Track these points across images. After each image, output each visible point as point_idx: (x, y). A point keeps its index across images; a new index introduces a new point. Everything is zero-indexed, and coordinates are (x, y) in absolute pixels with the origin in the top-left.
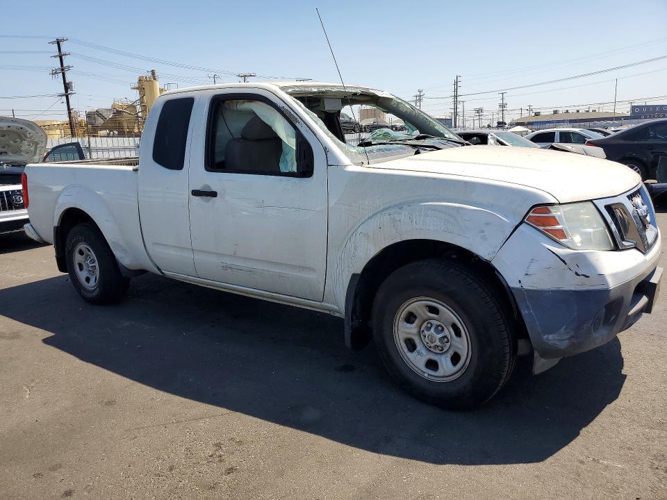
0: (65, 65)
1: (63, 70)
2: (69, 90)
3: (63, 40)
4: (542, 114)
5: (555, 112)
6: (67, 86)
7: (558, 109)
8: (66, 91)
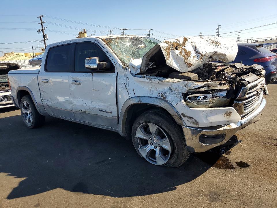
0: (43, 27)
1: (43, 29)
2: (45, 38)
3: (42, 16)
4: (259, 41)
5: (266, 40)
6: (45, 36)
7: (267, 38)
8: (44, 39)
